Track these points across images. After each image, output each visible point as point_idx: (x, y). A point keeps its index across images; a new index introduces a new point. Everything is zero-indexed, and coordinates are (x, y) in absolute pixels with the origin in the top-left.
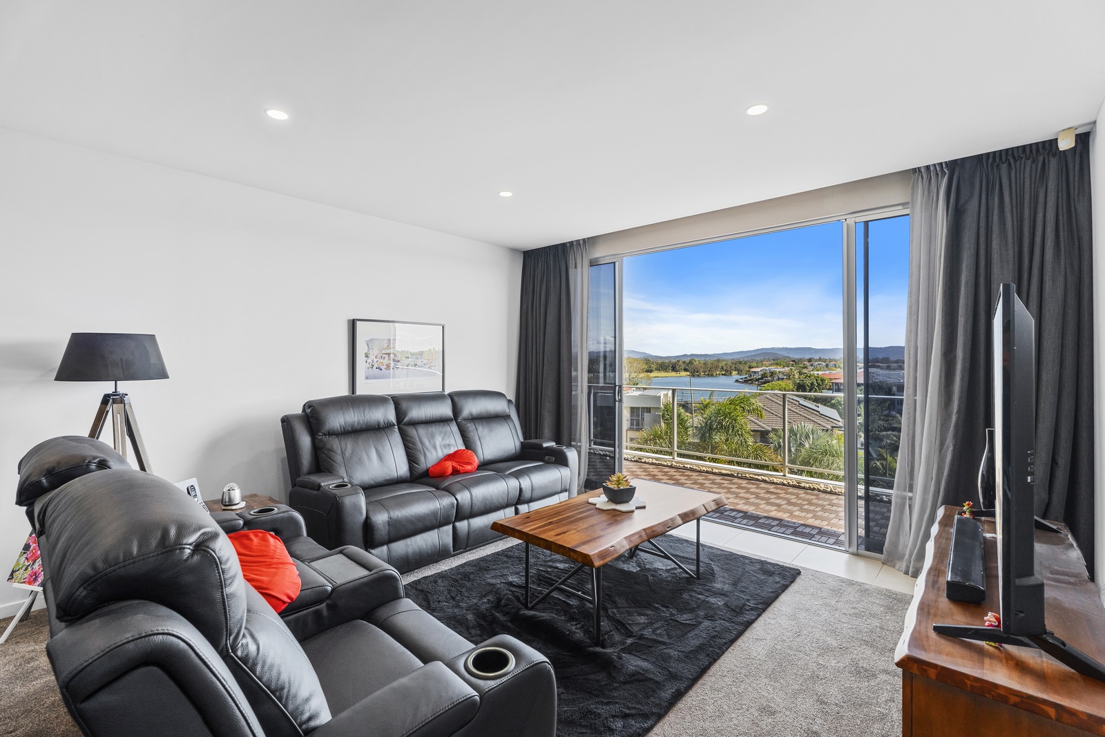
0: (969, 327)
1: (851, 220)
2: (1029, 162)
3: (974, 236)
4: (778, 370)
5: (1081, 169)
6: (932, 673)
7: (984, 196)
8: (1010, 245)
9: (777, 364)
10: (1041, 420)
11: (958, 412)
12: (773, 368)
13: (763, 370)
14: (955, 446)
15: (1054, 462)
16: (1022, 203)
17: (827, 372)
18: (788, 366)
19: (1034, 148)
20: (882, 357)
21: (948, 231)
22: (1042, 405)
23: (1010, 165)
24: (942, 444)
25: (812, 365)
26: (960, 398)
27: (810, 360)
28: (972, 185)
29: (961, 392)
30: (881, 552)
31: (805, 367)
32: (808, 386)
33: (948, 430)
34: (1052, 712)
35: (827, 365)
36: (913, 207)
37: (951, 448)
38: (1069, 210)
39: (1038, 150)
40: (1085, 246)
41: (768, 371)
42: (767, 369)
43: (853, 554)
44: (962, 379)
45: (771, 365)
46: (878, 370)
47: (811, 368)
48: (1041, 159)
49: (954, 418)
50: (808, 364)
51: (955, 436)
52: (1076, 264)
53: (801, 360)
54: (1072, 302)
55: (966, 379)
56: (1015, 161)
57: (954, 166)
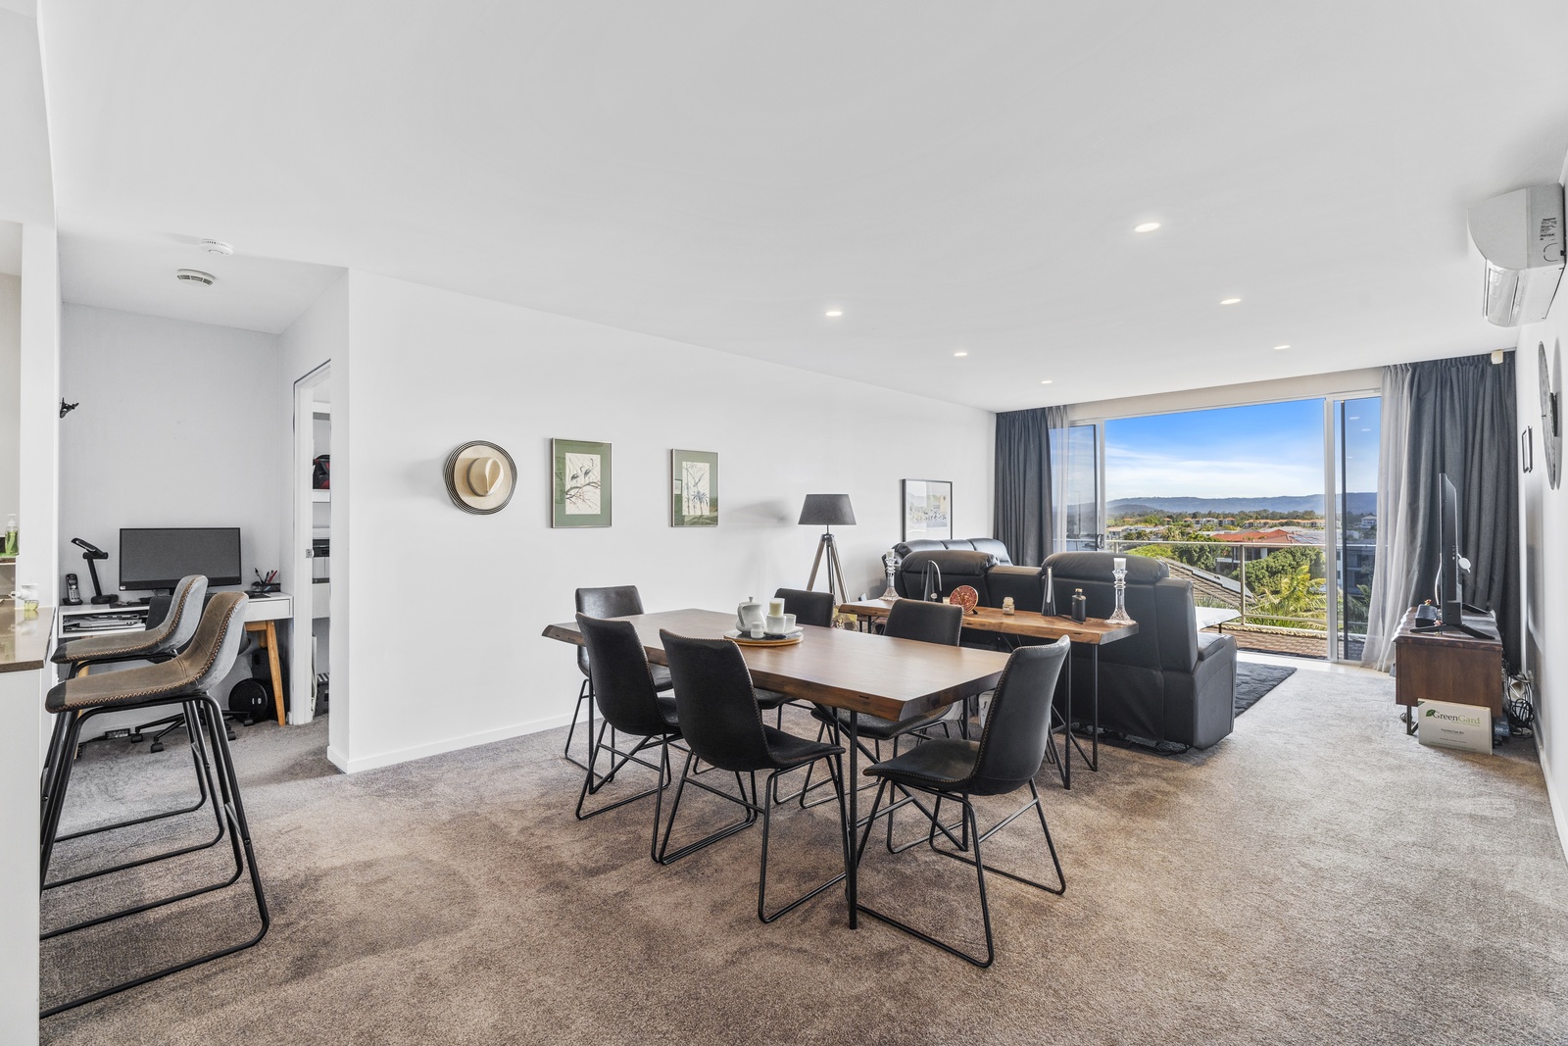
0: (1429, 485)
1: (1330, 399)
2: (1472, 368)
3: (1432, 419)
4: (1148, 530)
5: (1510, 375)
6: (1410, 641)
7: (1439, 390)
8: (1459, 427)
9: (1146, 521)
10: (1481, 550)
11: (1421, 545)
12: (1141, 527)
13: (1126, 530)
14: (1419, 571)
15: (1491, 579)
16: (1467, 396)
17: (1222, 532)
18: (1162, 524)
19: (1476, 358)
20: (1302, 511)
21: (1411, 414)
22: (1482, 539)
23: (1458, 368)
24: (1409, 571)
25: (1198, 522)
26: (1423, 536)
27: (1194, 516)
28: (1430, 380)
29: (1424, 531)
30: (1360, 659)
31: (1188, 526)
32: (1195, 551)
33: (1413, 561)
34: (1461, 645)
35: (1220, 523)
36: (1383, 392)
37: (1417, 573)
38: (1501, 404)
39: (1478, 359)
40: (1512, 429)
41: (1134, 531)
42: (1132, 528)
43: (1334, 663)
44: (1424, 522)
45: (1136, 523)
46: (1299, 529)
47: (1198, 527)
48: (1481, 366)
49: (1418, 550)
50: (1193, 521)
51: (1420, 563)
52: (1506, 440)
53: (1181, 516)
54: (1503, 467)
55: (1427, 522)
56: (1462, 365)
57: (1416, 367)
